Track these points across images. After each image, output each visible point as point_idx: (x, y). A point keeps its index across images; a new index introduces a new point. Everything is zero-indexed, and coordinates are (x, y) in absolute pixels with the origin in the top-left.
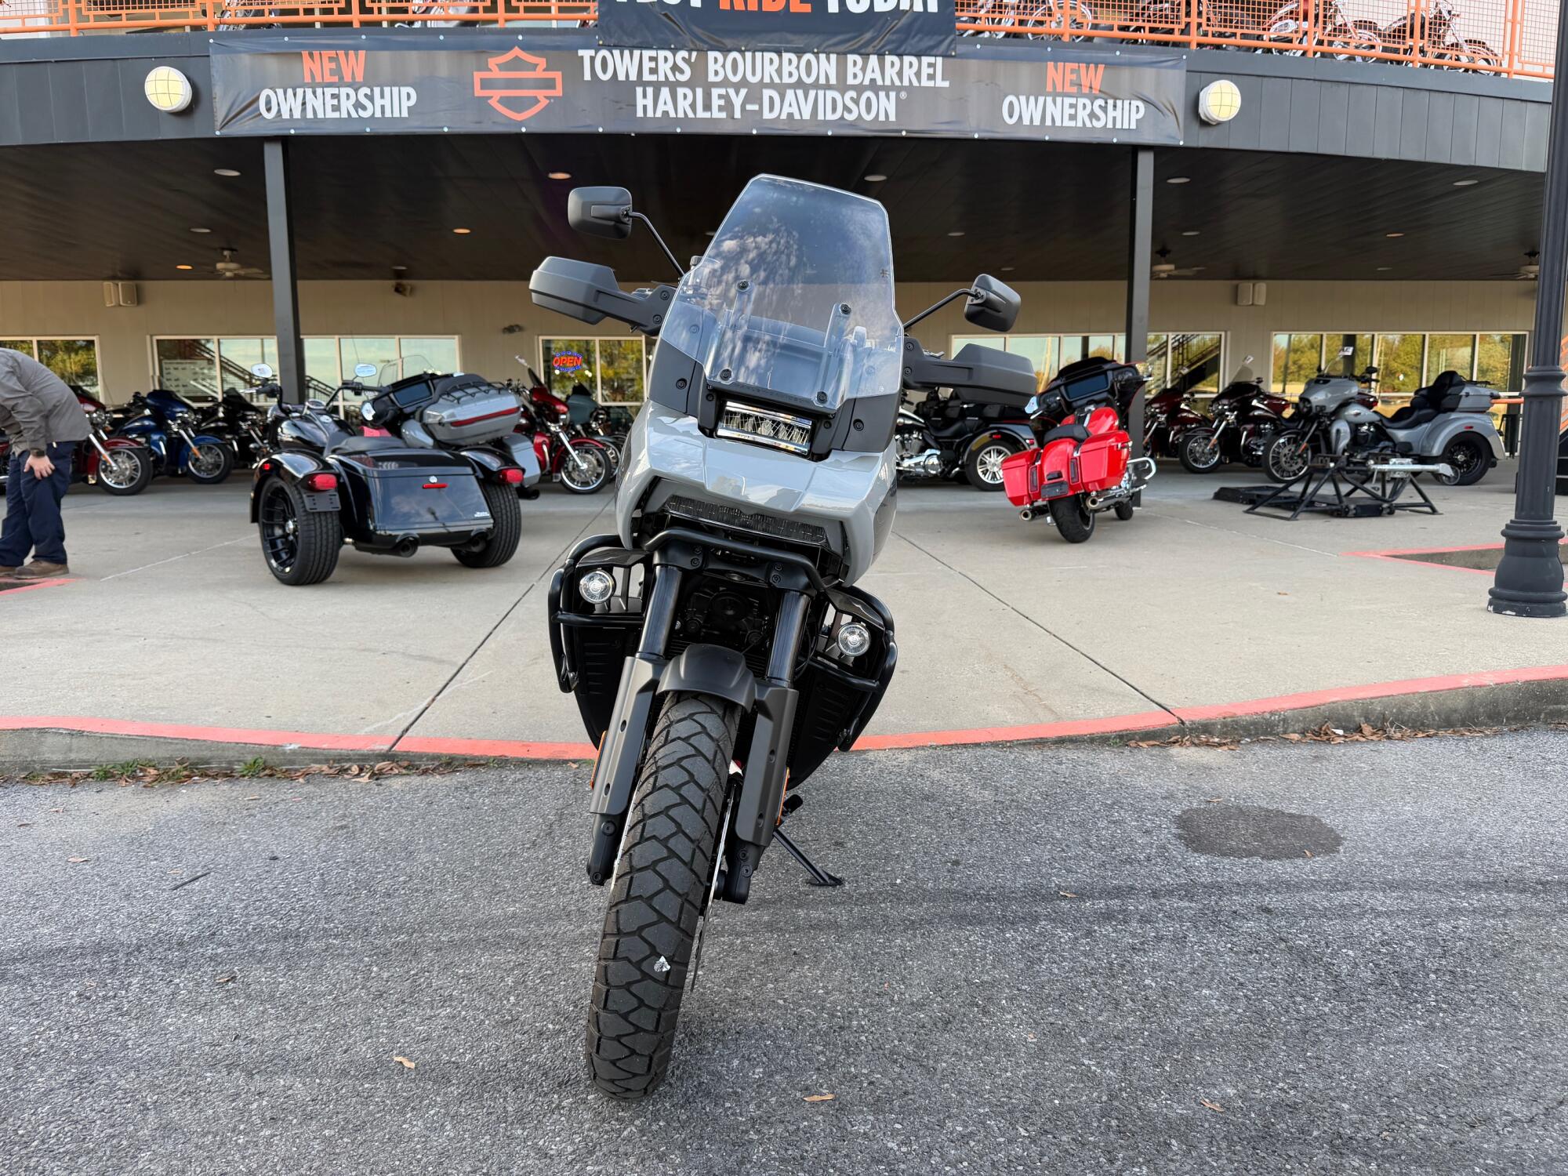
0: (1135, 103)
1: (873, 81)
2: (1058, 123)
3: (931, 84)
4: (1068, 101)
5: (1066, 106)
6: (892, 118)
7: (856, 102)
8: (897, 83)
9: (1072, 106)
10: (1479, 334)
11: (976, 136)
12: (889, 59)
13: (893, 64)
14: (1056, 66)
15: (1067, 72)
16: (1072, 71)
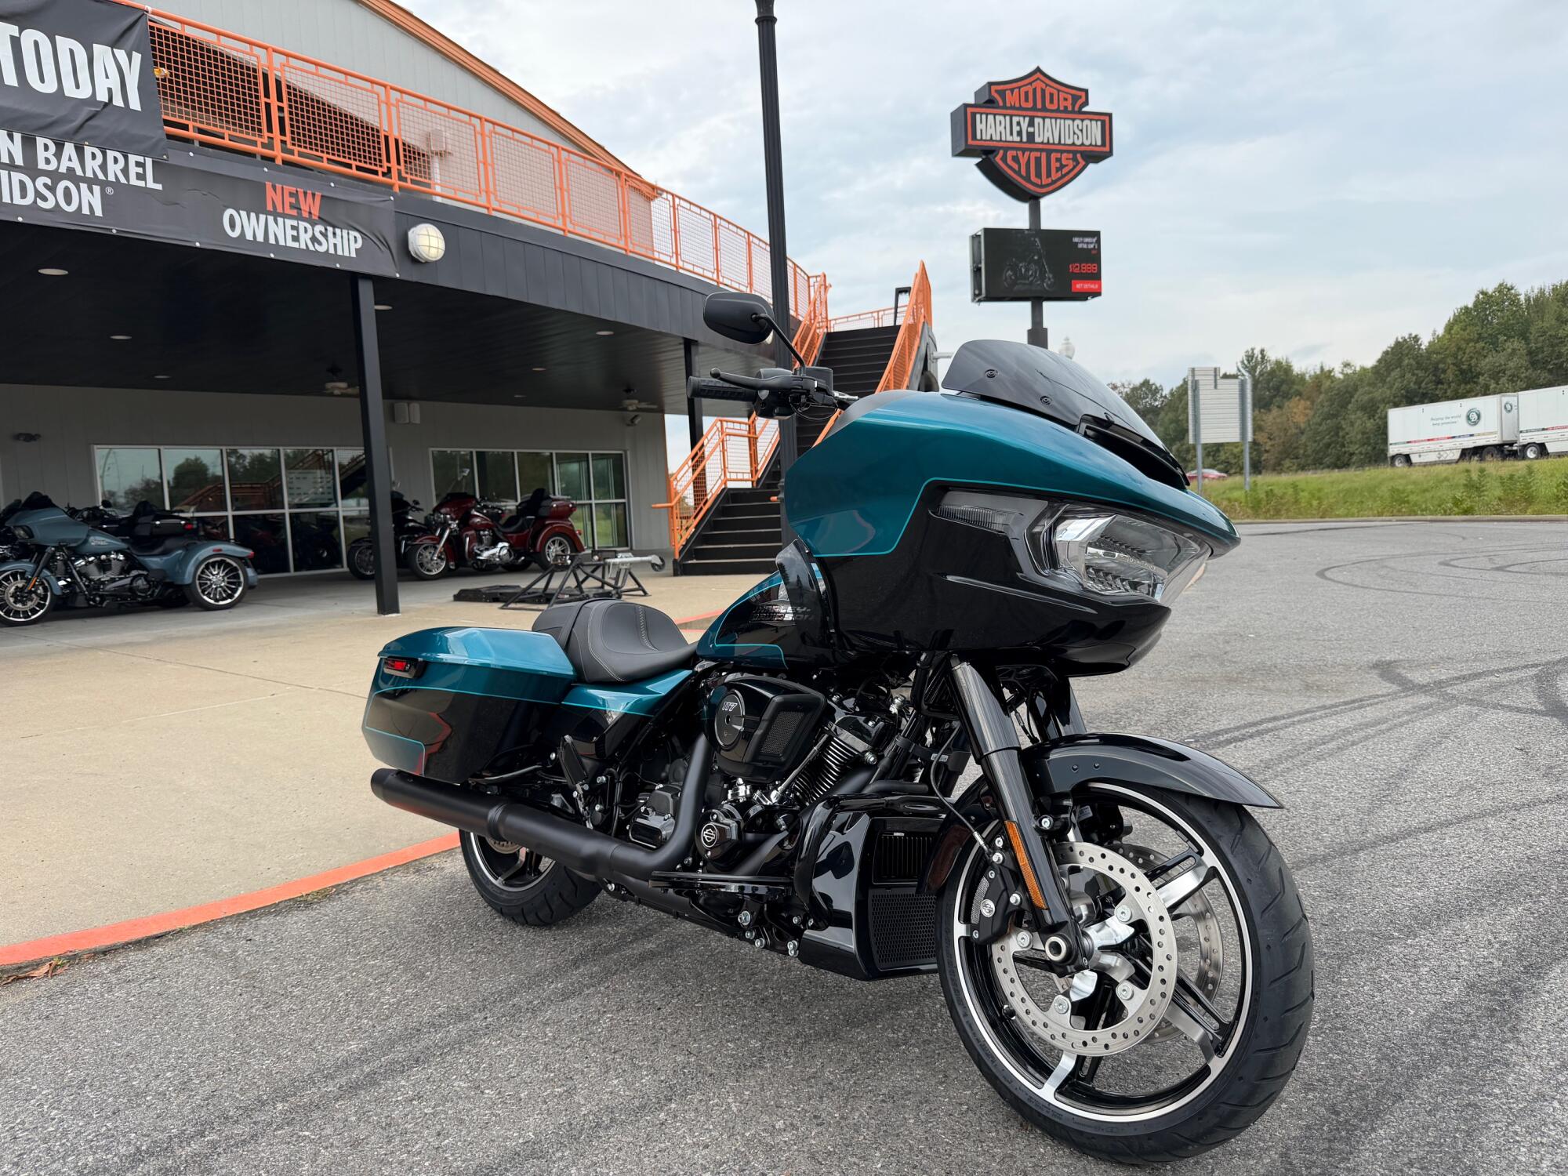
0: (353, 233)
1: (71, 170)
2: (282, 243)
3: (141, 184)
4: (289, 222)
5: (288, 228)
6: (99, 212)
7: (52, 189)
8: (101, 176)
9: (293, 228)
10: (590, 452)
11: (198, 244)
12: (88, 150)
13: (94, 156)
14: (274, 187)
15: (286, 195)
16: (291, 195)
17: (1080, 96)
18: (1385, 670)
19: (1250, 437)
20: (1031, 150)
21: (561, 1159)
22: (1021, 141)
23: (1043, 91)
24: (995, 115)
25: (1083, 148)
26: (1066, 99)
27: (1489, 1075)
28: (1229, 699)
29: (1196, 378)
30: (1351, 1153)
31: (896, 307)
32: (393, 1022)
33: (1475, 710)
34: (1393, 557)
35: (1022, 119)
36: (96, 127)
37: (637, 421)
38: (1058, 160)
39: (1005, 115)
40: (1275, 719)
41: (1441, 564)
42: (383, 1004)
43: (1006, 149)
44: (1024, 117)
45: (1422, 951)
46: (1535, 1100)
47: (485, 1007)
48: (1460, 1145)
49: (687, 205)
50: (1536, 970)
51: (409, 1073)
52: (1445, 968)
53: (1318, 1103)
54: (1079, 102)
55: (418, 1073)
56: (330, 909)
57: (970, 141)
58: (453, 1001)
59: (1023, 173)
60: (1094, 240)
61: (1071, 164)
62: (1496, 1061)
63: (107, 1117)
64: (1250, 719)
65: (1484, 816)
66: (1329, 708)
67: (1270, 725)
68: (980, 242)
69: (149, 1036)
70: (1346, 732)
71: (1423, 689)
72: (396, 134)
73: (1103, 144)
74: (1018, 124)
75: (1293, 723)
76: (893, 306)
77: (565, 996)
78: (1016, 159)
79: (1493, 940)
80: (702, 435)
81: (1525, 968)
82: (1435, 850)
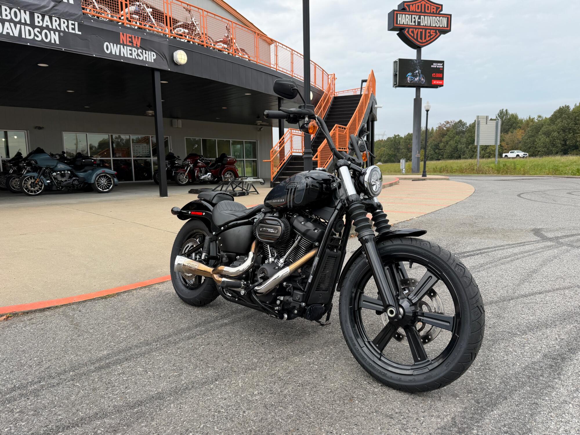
0: (153, 53)
2: (126, 56)
4: (129, 48)
5: (128, 50)
6: (58, 42)
8: (59, 29)
9: (130, 50)
10: (244, 141)
11: (94, 55)
12: (54, 19)
13: (56, 21)
14: (123, 34)
15: (128, 37)
16: (130, 37)
17: (439, 7)
18: (537, 232)
19: (499, 143)
20: (419, 28)
21: (169, 400)
22: (415, 25)
23: (425, 5)
24: (405, 14)
25: (439, 28)
26: (433, 9)
27: (545, 391)
28: (472, 240)
29: (479, 120)
30: (481, 419)
31: (362, 88)
32: (122, 344)
33: (569, 248)
34: (549, 190)
35: (416, 16)
36: (56, 10)
37: (262, 129)
38: (429, 33)
39: (409, 15)
40: (488, 248)
41: (567, 193)
42: (121, 337)
43: (409, 28)
44: (417, 15)
45: (528, 340)
46: (562, 403)
47: (158, 341)
48: (527, 419)
49: (281, 46)
50: (572, 351)
51: (122, 364)
52: (536, 348)
53: (472, 399)
54: (439, 10)
55: (126, 364)
56: (114, 301)
57: (395, 25)
58: (147, 338)
59: (415, 37)
60: (442, 64)
61: (434, 34)
62: (550, 386)
63: (8, 374)
64: (479, 248)
65: (564, 289)
66: (511, 245)
67: (486, 251)
68: (397, 64)
69: (34, 344)
70: (516, 254)
71: (550, 239)
72: (170, 14)
73: (447, 27)
74: (414, 18)
75: (495, 250)
76: (360, 87)
77: (189, 338)
78: (413, 32)
79: (558, 338)
80: (283, 134)
81: (569, 349)
82: (542, 301)
